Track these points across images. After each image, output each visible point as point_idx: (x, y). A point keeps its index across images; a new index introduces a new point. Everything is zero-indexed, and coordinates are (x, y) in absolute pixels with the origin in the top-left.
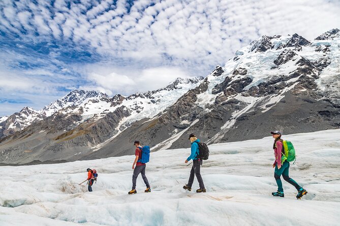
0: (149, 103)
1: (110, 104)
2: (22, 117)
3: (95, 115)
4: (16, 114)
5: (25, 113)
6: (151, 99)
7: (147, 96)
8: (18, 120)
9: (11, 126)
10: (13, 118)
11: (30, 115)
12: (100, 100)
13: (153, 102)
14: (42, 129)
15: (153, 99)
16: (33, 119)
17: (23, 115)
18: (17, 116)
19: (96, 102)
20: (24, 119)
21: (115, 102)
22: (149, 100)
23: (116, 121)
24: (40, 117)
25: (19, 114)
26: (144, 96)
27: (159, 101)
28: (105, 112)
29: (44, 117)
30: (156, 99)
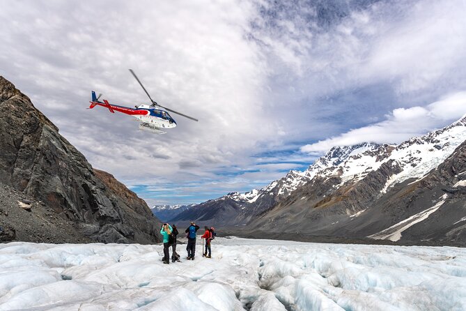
0: (432, 150)
1: (375, 158)
2: (288, 182)
3: (355, 176)
4: (283, 179)
5: (290, 177)
6: (435, 144)
7: (427, 140)
8: (285, 185)
9: (280, 192)
10: (280, 183)
11: (295, 179)
12: (362, 155)
13: (438, 148)
14: (303, 195)
15: (438, 144)
16: (298, 183)
17: (289, 180)
18: (284, 181)
19: (358, 158)
20: (290, 183)
21: (381, 154)
22: (431, 146)
23: (382, 181)
24: (304, 181)
25: (285, 179)
26: (423, 141)
27: (447, 144)
28: (367, 171)
29: (307, 179)
30: (442, 143)
